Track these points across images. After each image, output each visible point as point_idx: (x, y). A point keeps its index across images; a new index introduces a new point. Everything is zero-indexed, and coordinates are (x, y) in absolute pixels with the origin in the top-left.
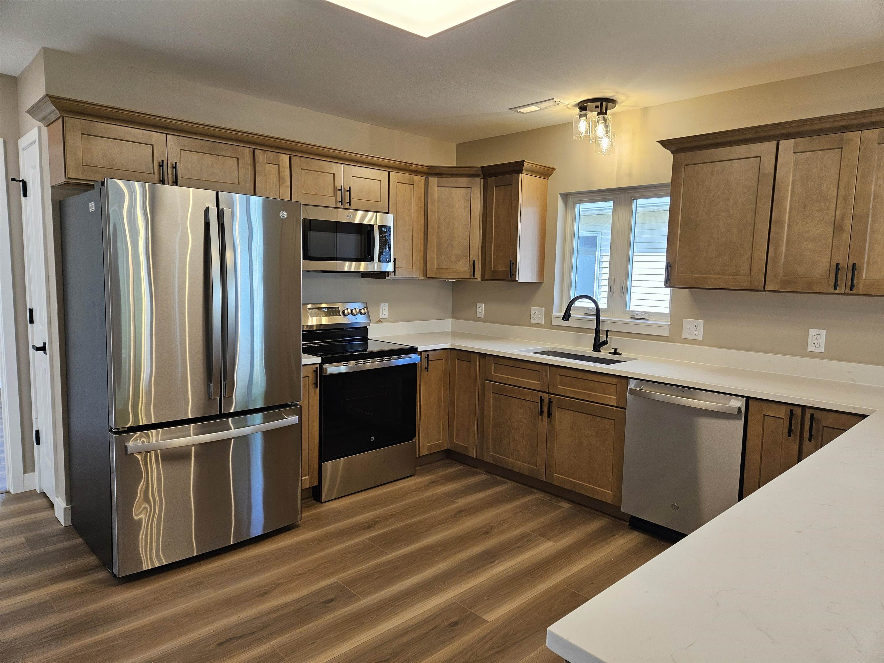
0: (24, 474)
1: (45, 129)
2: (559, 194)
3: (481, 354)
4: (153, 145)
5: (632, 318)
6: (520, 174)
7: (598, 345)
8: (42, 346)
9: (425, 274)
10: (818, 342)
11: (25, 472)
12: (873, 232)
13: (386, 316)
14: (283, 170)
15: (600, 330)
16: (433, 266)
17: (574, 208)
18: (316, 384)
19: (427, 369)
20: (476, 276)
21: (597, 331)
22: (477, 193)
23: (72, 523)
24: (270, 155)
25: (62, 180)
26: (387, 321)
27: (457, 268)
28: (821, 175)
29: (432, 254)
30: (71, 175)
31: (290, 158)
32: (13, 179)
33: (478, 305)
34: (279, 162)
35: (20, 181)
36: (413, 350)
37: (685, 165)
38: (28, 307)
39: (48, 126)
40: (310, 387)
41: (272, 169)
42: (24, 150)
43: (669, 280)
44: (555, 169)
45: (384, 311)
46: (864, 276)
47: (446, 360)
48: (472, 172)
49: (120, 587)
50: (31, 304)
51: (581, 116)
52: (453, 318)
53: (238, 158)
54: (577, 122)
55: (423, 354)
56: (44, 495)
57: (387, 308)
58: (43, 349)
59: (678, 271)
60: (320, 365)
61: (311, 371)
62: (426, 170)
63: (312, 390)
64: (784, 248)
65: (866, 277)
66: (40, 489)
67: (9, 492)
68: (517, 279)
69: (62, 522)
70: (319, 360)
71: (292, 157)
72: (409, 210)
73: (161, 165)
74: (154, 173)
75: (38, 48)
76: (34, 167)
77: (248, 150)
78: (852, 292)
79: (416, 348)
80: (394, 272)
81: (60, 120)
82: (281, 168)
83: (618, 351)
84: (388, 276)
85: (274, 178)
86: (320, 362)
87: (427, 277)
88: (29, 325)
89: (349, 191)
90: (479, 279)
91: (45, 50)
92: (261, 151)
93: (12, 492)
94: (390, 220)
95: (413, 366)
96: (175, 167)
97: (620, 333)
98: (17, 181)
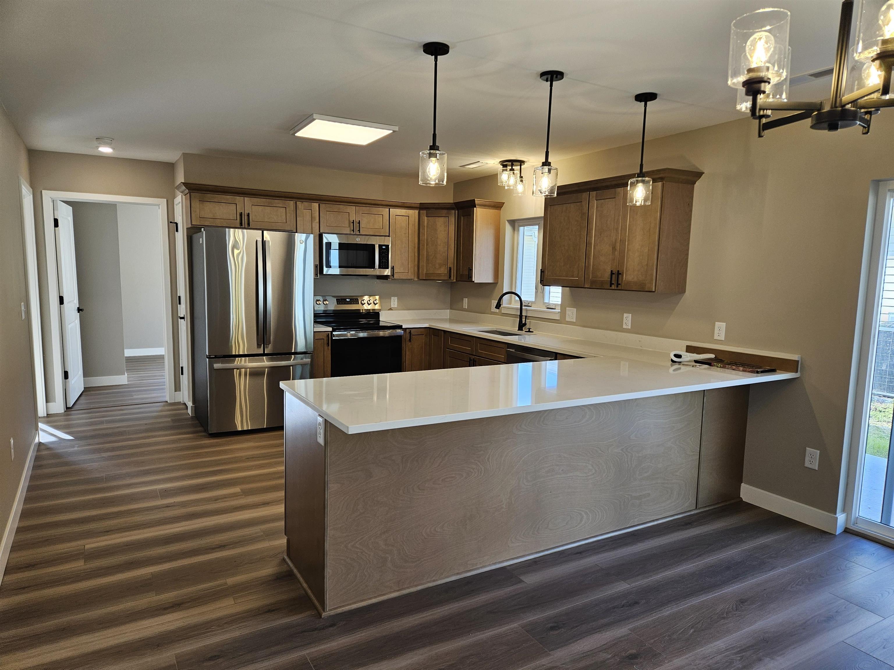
0: (175, 392)
1: (184, 197)
2: (506, 221)
3: (444, 331)
4: (236, 204)
5: (548, 308)
6: (475, 208)
7: (521, 326)
8: (183, 316)
9: (418, 277)
10: (628, 322)
11: (175, 391)
12: (628, 250)
13: (396, 306)
14: (314, 212)
15: (522, 316)
16: (424, 271)
17: (518, 230)
18: (328, 344)
19: (410, 340)
20: (452, 279)
21: (521, 316)
22: (453, 220)
23: (195, 414)
24: (306, 204)
25: (190, 226)
26: (396, 309)
27: (440, 272)
28: (607, 215)
29: (423, 263)
30: (193, 223)
31: (319, 205)
32: (171, 222)
33: (464, 299)
34: (312, 208)
35: (175, 223)
36: (400, 327)
37: (550, 206)
38: (178, 295)
39: (185, 195)
40: (325, 345)
41: (307, 213)
42: (176, 205)
43: (543, 281)
44: (504, 203)
45: (394, 302)
46: (624, 278)
47: (426, 335)
48: (449, 206)
49: (210, 438)
50: (180, 294)
51: (503, 170)
52: (451, 309)
53: (286, 208)
54: (501, 174)
55: (407, 330)
56: (185, 404)
57: (396, 300)
58: (183, 318)
59: (547, 275)
60: (332, 332)
61: (326, 335)
62: (418, 206)
63: (326, 347)
64: (592, 260)
65: (625, 279)
66: (183, 401)
67: (167, 402)
68: (473, 280)
69: (190, 414)
70: (330, 329)
71: (320, 204)
72: (405, 234)
73: (241, 214)
74: (237, 220)
75: (181, 152)
76: (180, 216)
77: (292, 202)
78: (611, 288)
79: (402, 326)
80: (393, 275)
81: (189, 194)
82: (312, 212)
83: (531, 330)
84: (389, 278)
85: (308, 218)
86: (331, 330)
87: (420, 278)
88: (179, 305)
89: (359, 223)
90: (455, 281)
91: (184, 154)
92: (299, 202)
93: (168, 402)
94: (388, 241)
95: (399, 337)
96: (248, 215)
97: (535, 318)
98: (173, 223)
